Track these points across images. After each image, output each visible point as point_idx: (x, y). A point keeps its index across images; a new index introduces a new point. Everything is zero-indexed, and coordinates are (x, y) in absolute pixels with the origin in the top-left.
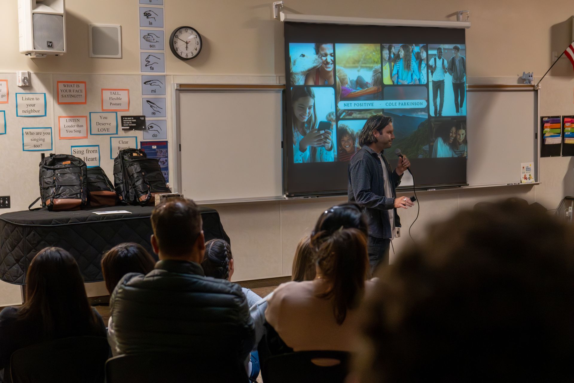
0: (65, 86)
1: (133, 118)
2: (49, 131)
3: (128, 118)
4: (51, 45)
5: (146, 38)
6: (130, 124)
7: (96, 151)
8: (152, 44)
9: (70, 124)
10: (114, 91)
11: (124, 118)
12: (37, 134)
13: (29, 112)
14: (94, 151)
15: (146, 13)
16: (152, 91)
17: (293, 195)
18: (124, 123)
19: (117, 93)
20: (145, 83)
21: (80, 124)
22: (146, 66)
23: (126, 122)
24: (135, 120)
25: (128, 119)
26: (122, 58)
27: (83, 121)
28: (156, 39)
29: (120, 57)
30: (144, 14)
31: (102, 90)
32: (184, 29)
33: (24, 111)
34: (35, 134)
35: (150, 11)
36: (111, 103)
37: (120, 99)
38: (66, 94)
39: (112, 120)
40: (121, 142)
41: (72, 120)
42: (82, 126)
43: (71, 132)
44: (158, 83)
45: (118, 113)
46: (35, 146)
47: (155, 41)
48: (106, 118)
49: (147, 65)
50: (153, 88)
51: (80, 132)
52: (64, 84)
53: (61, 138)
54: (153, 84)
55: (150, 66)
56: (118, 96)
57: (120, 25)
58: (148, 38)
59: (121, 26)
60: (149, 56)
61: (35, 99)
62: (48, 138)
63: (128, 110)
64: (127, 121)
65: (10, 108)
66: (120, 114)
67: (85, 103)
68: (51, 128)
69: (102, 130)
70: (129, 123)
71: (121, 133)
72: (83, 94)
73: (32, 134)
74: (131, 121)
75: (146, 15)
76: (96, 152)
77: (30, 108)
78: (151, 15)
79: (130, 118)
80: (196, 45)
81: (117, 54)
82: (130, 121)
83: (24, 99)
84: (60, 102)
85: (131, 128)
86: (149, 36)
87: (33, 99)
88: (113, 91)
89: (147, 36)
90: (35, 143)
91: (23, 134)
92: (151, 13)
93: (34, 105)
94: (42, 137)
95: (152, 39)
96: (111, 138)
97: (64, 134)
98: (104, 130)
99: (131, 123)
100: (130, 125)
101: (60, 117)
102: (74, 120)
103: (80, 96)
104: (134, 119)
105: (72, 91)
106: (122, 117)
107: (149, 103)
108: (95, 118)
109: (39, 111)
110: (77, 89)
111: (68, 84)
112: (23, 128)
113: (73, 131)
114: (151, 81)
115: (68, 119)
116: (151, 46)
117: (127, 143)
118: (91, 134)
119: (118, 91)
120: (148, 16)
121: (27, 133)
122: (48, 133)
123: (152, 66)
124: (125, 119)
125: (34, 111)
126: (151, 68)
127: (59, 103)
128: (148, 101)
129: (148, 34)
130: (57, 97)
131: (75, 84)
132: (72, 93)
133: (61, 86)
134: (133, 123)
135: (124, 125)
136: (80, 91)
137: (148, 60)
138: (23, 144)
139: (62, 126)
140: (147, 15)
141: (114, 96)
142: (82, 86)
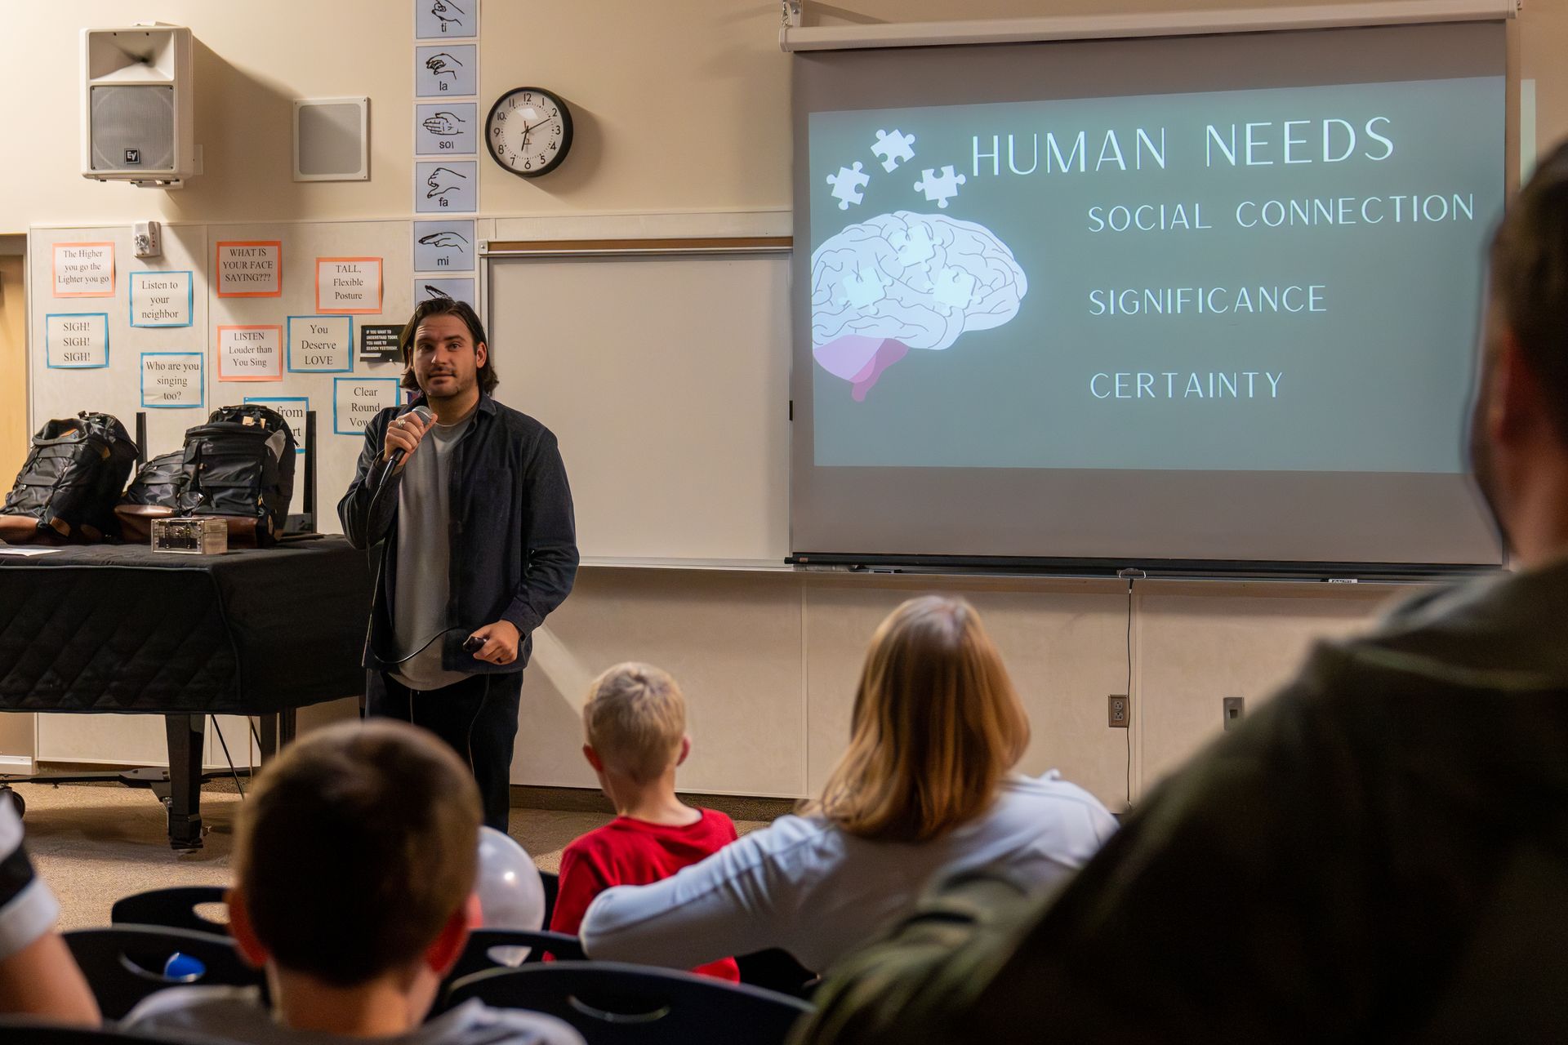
0: (233, 253)
1: (390, 332)
2: (196, 360)
3: (379, 332)
4: (133, 159)
5: (430, 125)
6: (383, 345)
7: (300, 412)
8: (445, 139)
9: (244, 344)
10: (346, 264)
11: (368, 332)
12: (171, 367)
13: (156, 316)
14: (296, 412)
15: (433, 62)
16: (440, 261)
17: (806, 560)
18: (368, 342)
19: (352, 269)
20: (421, 241)
21: (264, 344)
22: (429, 196)
23: (373, 340)
24: (395, 337)
25: (377, 334)
26: (369, 179)
27: (272, 339)
28: (457, 126)
29: (363, 178)
30: (428, 63)
31: (319, 260)
32: (521, 94)
33: (145, 315)
34: (167, 367)
35: (443, 54)
36: (337, 294)
37: (359, 283)
38: (236, 271)
39: (340, 336)
40: (359, 392)
41: (248, 336)
42: (269, 350)
43: (245, 363)
44: (455, 240)
45: (355, 317)
46: (166, 396)
47: (454, 131)
48: (324, 331)
49: (431, 195)
50: (442, 252)
51: (264, 364)
52: (232, 248)
53: (223, 380)
54: (441, 243)
55: (439, 196)
56: (355, 276)
57: (365, 97)
58: (435, 125)
59: (369, 101)
60: (438, 170)
61: (169, 285)
62: (193, 378)
63: (379, 311)
64: (377, 337)
65: (117, 308)
66: (360, 321)
67: (278, 294)
68: (202, 354)
69: (315, 360)
70: (380, 343)
71: (362, 369)
72: (274, 271)
73: (160, 367)
74: (385, 337)
75: (431, 67)
76: (300, 415)
77: (158, 307)
78: (443, 66)
79: (384, 332)
80: (555, 135)
81: (357, 169)
82: (381, 337)
83: (146, 286)
84: (221, 291)
85: (386, 357)
86: (437, 121)
87: (164, 285)
88: (342, 264)
89: (433, 121)
90: (166, 388)
91: (142, 368)
92: (444, 59)
93: (165, 300)
94: (179, 374)
95: (446, 125)
96: (335, 379)
97: (229, 370)
98: (320, 359)
99: (385, 342)
100: (382, 348)
101: (220, 328)
102: (252, 336)
103: (267, 279)
104: (391, 334)
105: (248, 265)
106: (364, 328)
107: (430, 291)
108: (301, 330)
109: (175, 314)
110: (261, 259)
111: (241, 248)
112: (143, 354)
113: (249, 362)
114: (437, 235)
115: (238, 332)
116: (442, 145)
117: (373, 393)
118: (289, 370)
119: (356, 263)
120: (438, 68)
121: (150, 366)
122: (195, 367)
123: (445, 196)
124: (370, 334)
125: (167, 314)
126: (440, 201)
127: (222, 295)
128: (428, 288)
129: (436, 114)
130: (215, 279)
131: (258, 248)
132: (249, 271)
133: (225, 252)
134: (390, 343)
135: (368, 348)
136: (266, 265)
137: (434, 181)
138: (142, 391)
139: (224, 349)
140: (434, 65)
141: (345, 277)
142: (272, 253)
